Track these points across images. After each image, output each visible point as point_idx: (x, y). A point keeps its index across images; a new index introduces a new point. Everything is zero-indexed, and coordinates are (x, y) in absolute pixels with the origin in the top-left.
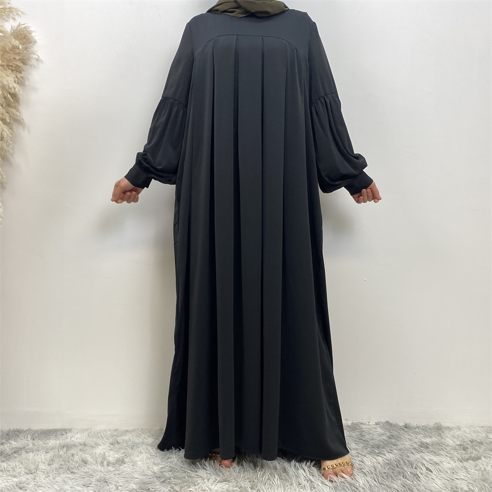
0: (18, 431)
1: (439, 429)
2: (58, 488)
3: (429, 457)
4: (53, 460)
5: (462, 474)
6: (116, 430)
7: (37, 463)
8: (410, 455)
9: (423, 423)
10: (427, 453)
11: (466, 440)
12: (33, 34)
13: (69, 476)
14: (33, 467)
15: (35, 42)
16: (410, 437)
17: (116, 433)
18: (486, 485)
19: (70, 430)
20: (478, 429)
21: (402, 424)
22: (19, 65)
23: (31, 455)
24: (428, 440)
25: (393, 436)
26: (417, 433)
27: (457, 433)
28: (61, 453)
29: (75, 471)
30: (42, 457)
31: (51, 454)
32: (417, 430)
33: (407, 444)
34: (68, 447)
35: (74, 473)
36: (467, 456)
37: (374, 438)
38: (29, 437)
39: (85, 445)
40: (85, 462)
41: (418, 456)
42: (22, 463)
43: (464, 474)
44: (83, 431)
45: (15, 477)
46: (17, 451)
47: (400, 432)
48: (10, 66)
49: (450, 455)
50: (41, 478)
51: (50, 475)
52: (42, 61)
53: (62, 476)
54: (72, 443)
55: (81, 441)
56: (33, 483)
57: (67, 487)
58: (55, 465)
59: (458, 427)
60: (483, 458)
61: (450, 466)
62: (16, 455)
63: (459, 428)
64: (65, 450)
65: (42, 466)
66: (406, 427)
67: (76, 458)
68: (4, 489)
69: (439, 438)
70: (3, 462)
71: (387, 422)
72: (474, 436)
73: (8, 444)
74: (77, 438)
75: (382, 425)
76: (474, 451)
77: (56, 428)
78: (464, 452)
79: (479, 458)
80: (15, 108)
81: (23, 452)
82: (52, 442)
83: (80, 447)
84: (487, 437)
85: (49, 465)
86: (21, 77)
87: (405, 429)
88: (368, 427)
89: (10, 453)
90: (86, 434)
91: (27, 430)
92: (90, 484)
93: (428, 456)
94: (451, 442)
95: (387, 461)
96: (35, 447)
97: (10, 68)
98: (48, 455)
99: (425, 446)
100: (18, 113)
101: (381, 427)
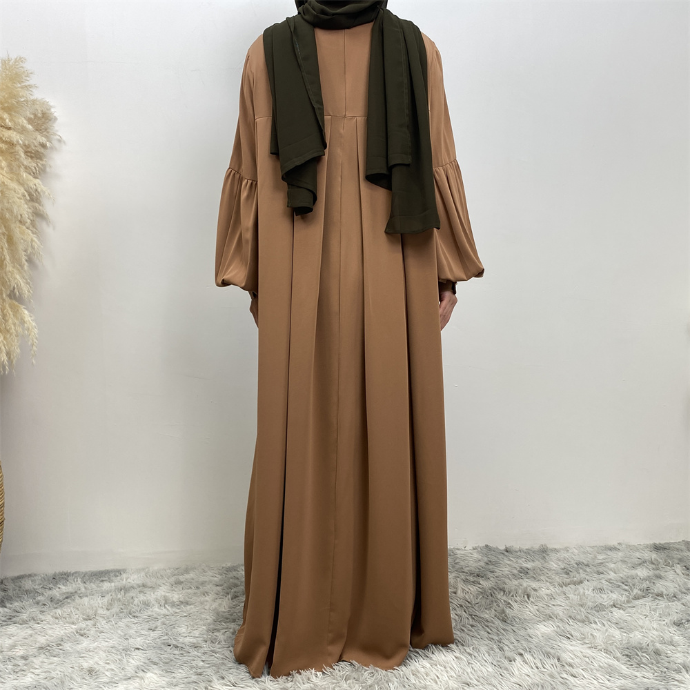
0: (65, 574)
1: (544, 551)
2: (122, 634)
3: (528, 583)
4: (111, 604)
5: (560, 600)
6: (177, 569)
7: (95, 609)
8: (507, 581)
9: (526, 545)
10: (527, 580)
11: (573, 562)
12: (53, 110)
13: (132, 620)
14: (91, 612)
15: (56, 119)
16: (509, 562)
17: (176, 572)
18: (582, 609)
19: (124, 571)
20: (588, 549)
21: (502, 548)
22: (39, 150)
23: (86, 599)
24: (529, 565)
25: (490, 562)
26: (518, 557)
27: (564, 555)
28: (119, 596)
29: (137, 614)
30: (98, 602)
31: (108, 597)
32: (519, 553)
33: (506, 570)
34: (125, 589)
35: (137, 617)
36: (568, 580)
37: (469, 564)
38: (79, 580)
39: (144, 586)
40: (147, 604)
41: (515, 582)
42: (77, 609)
43: (562, 600)
44: (138, 571)
45: (73, 623)
46: (69, 596)
47: (500, 557)
48: (29, 152)
49: (550, 580)
50: (102, 623)
51: (112, 619)
52: (64, 142)
53: (124, 620)
54: (129, 585)
55: (139, 582)
56: (94, 629)
57: (132, 632)
58: (115, 609)
59: (566, 548)
60: (586, 582)
61: (548, 592)
62: (69, 601)
63: (567, 550)
64: (122, 592)
65: (100, 611)
66: (507, 551)
67: (136, 601)
68: (63, 637)
69: (541, 561)
70: (56, 608)
71: (487, 546)
72: (582, 558)
73: (58, 589)
74: (134, 579)
75: (479, 549)
76: (577, 575)
77: (107, 569)
78: (566, 576)
79: (581, 582)
80: (37, 202)
81: (77, 597)
82: (106, 586)
83: (138, 589)
84: (596, 557)
85: (107, 609)
86: (42, 165)
87: (506, 553)
88: (462, 553)
89: (61, 599)
90: (143, 574)
91: (76, 573)
92: (156, 628)
93: (526, 583)
94: (556, 566)
95: (480, 590)
96: (88, 592)
97: (29, 154)
98: (106, 600)
99: (524, 572)
100: (41, 208)
101: (478, 552)
